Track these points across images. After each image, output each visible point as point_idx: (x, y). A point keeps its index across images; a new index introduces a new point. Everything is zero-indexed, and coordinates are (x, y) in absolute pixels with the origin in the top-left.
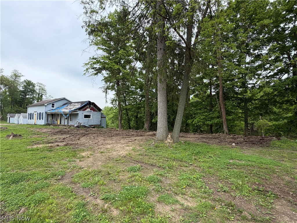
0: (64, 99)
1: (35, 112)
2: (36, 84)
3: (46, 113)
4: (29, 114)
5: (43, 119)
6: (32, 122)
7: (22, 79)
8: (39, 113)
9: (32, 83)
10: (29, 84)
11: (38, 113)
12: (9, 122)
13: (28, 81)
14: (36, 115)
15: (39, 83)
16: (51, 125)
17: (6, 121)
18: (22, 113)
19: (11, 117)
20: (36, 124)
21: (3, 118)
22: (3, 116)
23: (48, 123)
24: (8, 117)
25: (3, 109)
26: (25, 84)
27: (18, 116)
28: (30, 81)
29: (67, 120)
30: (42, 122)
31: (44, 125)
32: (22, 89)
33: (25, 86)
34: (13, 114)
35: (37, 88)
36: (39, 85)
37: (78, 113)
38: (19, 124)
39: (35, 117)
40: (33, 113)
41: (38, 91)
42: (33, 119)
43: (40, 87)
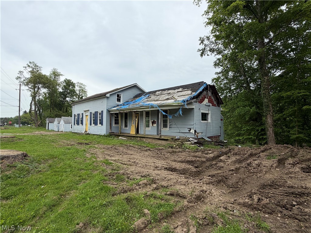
0: (135, 86)
1: (85, 111)
2: (76, 84)
3: (108, 111)
4: (75, 115)
5: (101, 123)
6: (80, 129)
7: (62, 79)
8: (93, 112)
9: (73, 82)
10: (69, 83)
11: (91, 113)
12: (48, 129)
13: (67, 80)
14: (89, 117)
15: (80, 82)
16: (120, 136)
17: (45, 127)
18: (63, 116)
19: (50, 122)
20: (88, 134)
21: (42, 123)
22: (42, 121)
23: (113, 131)
24: (46, 123)
25: (42, 113)
26: (65, 84)
27: (58, 121)
28: (70, 81)
29: (155, 125)
30: (101, 130)
31: (104, 136)
32: (61, 91)
33: (64, 86)
34: (52, 119)
35: (77, 88)
36: (79, 85)
37: (193, 108)
38: (60, 131)
39: (86, 120)
40: (82, 114)
41: (78, 92)
42: (82, 123)
43: (80, 87)
